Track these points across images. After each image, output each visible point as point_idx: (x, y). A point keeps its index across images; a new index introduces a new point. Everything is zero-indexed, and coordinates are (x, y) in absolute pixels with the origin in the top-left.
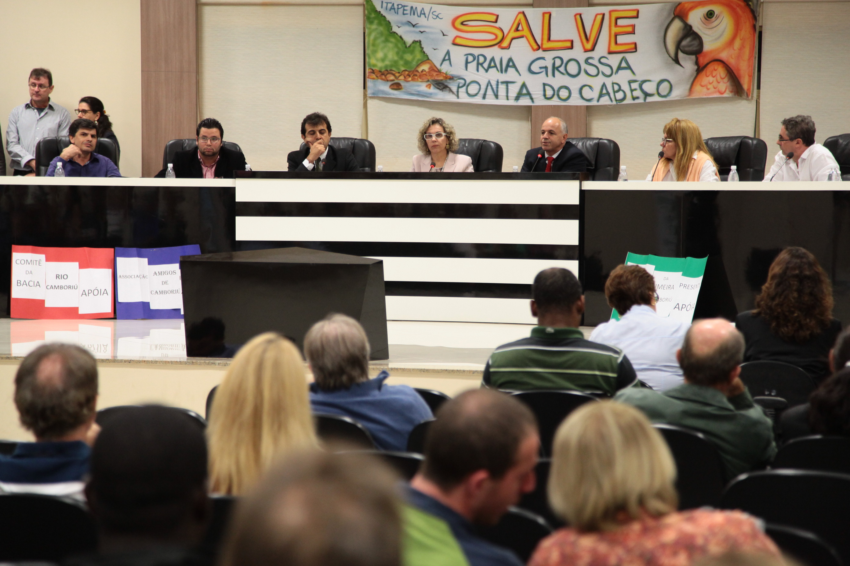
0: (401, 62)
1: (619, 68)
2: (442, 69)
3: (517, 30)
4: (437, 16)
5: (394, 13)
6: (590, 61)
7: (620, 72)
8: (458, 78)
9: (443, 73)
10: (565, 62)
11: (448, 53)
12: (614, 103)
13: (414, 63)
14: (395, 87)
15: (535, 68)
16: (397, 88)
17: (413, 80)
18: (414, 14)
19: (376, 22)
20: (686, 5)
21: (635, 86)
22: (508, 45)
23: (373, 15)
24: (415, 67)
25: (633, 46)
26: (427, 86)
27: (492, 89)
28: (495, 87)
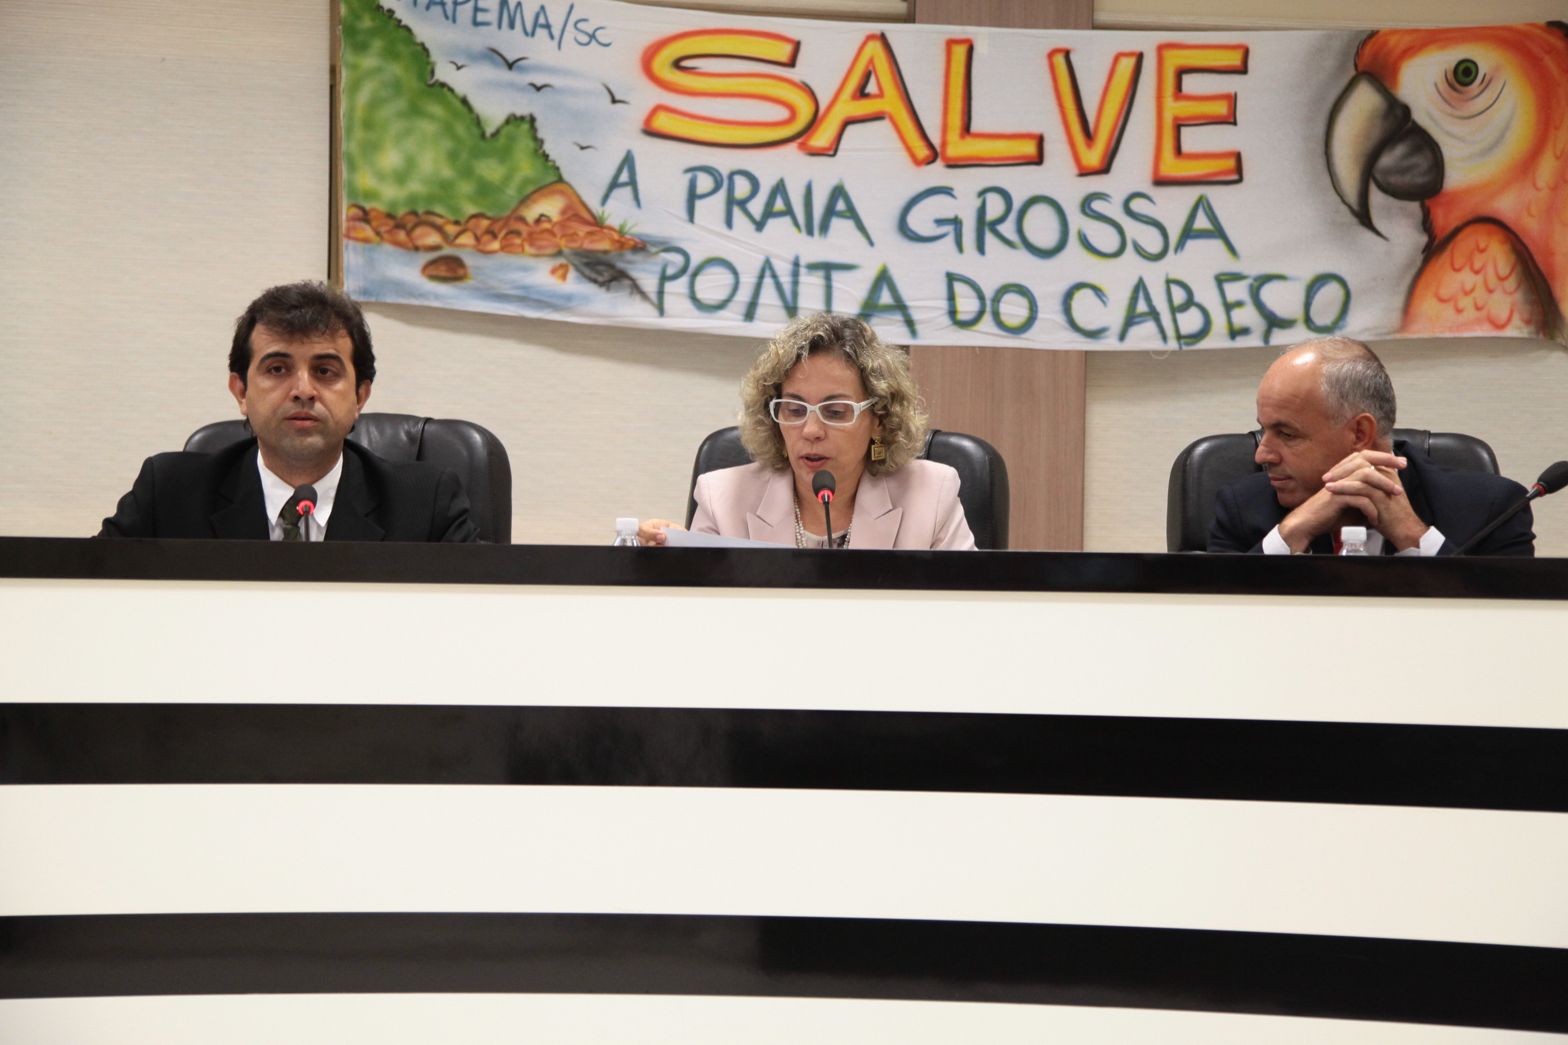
0: (465, 188)
1: (1188, 233)
2: (606, 215)
3: (861, 93)
4: (592, 36)
5: (443, 19)
6: (1097, 205)
7: (1191, 244)
8: (661, 247)
9: (611, 229)
10: (1017, 205)
11: (628, 161)
12: (1173, 345)
13: (511, 192)
14: (442, 271)
15: (916, 221)
16: (449, 275)
17: (506, 248)
18: (512, 26)
19: (377, 44)
20: (1393, 40)
21: (1236, 291)
22: (831, 145)
23: (367, 23)
24: (514, 204)
25: (1231, 163)
26: (553, 271)
27: (779, 286)
28: (786, 280)
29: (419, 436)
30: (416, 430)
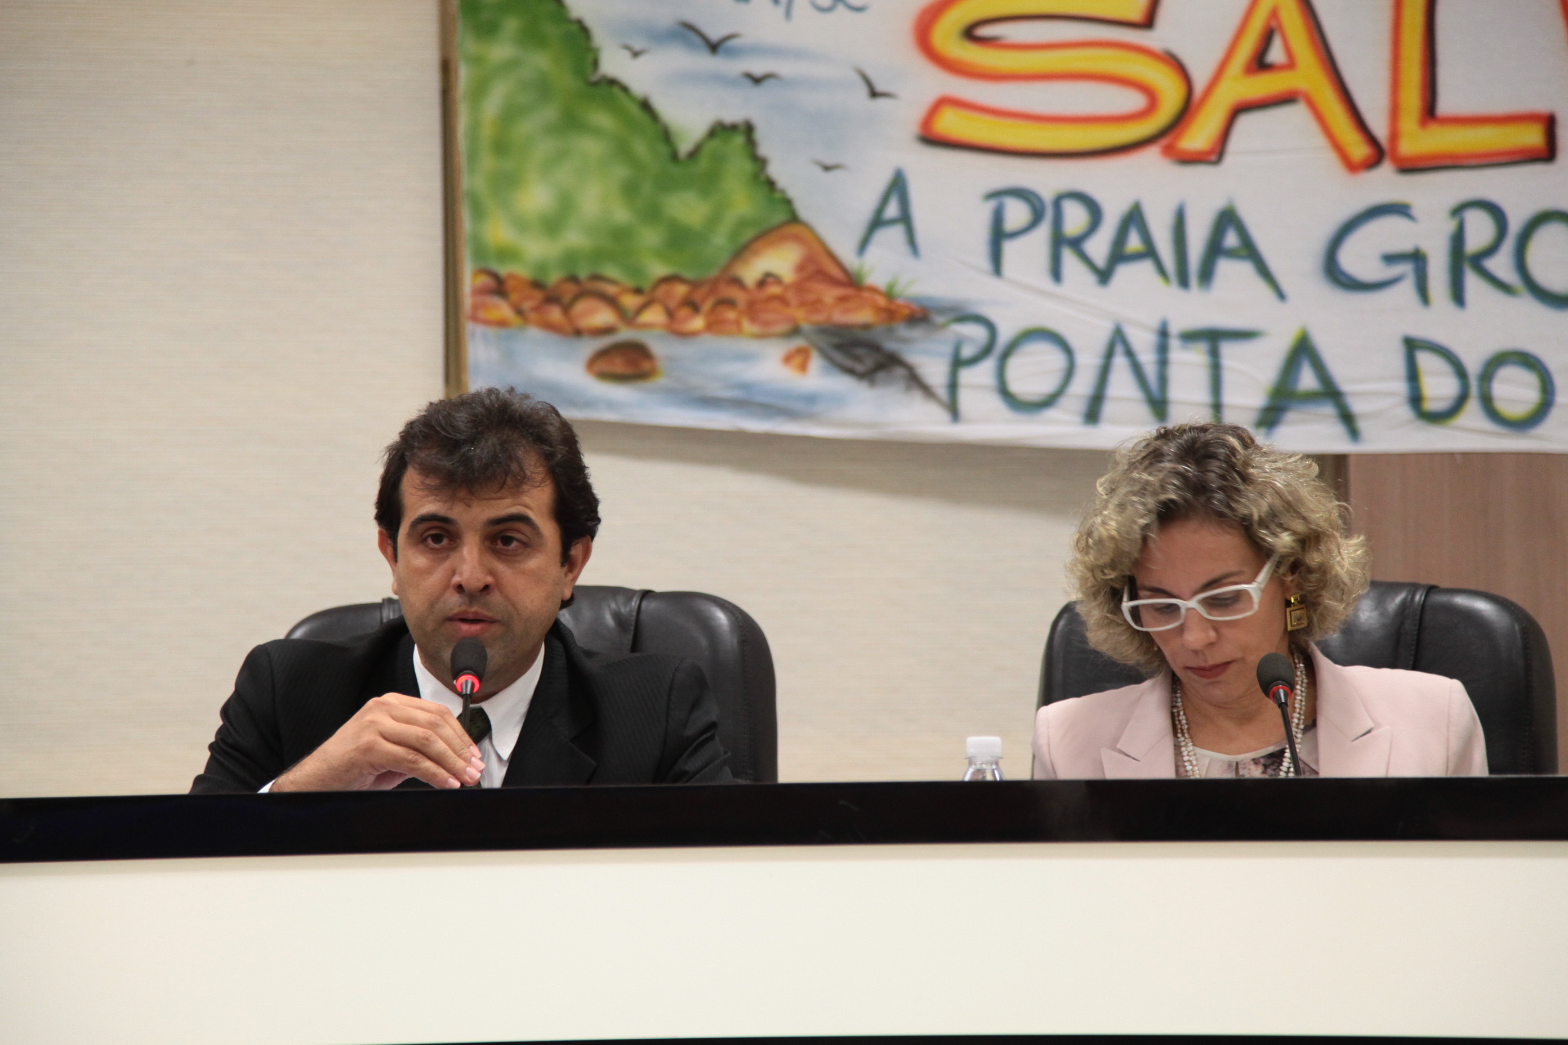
0: (650, 237)
2: (866, 269)
3: (1259, 64)
8: (953, 315)
9: (873, 290)
10: (1515, 225)
11: (898, 186)
13: (720, 241)
14: (618, 365)
15: (1353, 259)
16: (627, 371)
17: (714, 326)
19: (512, 24)
22: (1214, 146)
24: (724, 258)
26: (788, 359)
27: (1137, 369)
28: (1147, 358)
29: (634, 618)
30: (628, 609)
